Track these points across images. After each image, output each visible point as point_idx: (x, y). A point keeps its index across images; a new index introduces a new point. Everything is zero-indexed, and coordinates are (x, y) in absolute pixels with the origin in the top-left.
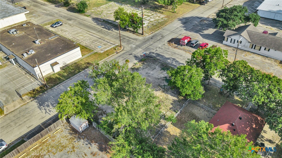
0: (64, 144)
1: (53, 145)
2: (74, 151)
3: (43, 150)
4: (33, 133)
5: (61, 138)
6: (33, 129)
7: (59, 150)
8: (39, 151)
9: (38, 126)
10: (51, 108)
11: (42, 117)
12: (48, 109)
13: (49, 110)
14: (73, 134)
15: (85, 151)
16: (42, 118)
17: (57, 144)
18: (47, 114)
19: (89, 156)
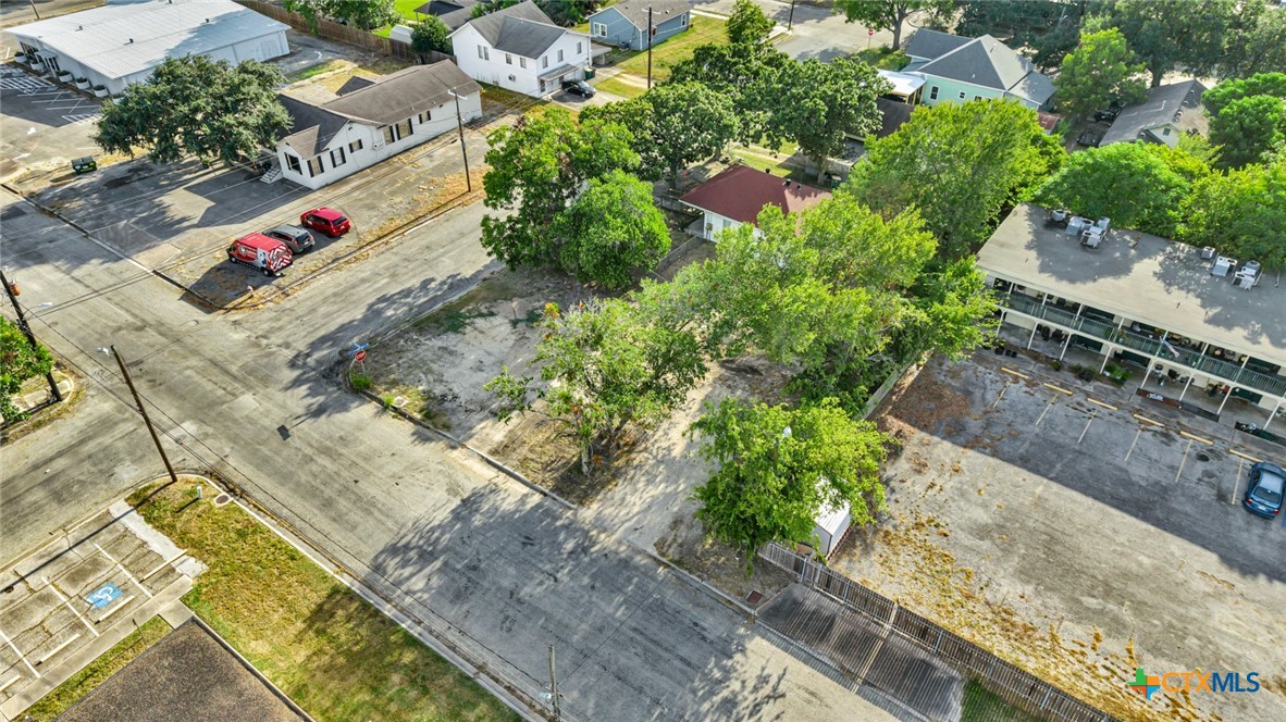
0: (918, 558)
1: (937, 592)
2: (930, 521)
3: (974, 619)
4: (909, 703)
5: (897, 575)
6: (890, 711)
7: (948, 567)
8: (983, 633)
9: (865, 697)
10: (743, 682)
11: (809, 702)
12: (751, 698)
13: (756, 689)
14: (864, 541)
15: (919, 489)
16: (814, 699)
17: (926, 580)
18: (782, 688)
19: (933, 477)
